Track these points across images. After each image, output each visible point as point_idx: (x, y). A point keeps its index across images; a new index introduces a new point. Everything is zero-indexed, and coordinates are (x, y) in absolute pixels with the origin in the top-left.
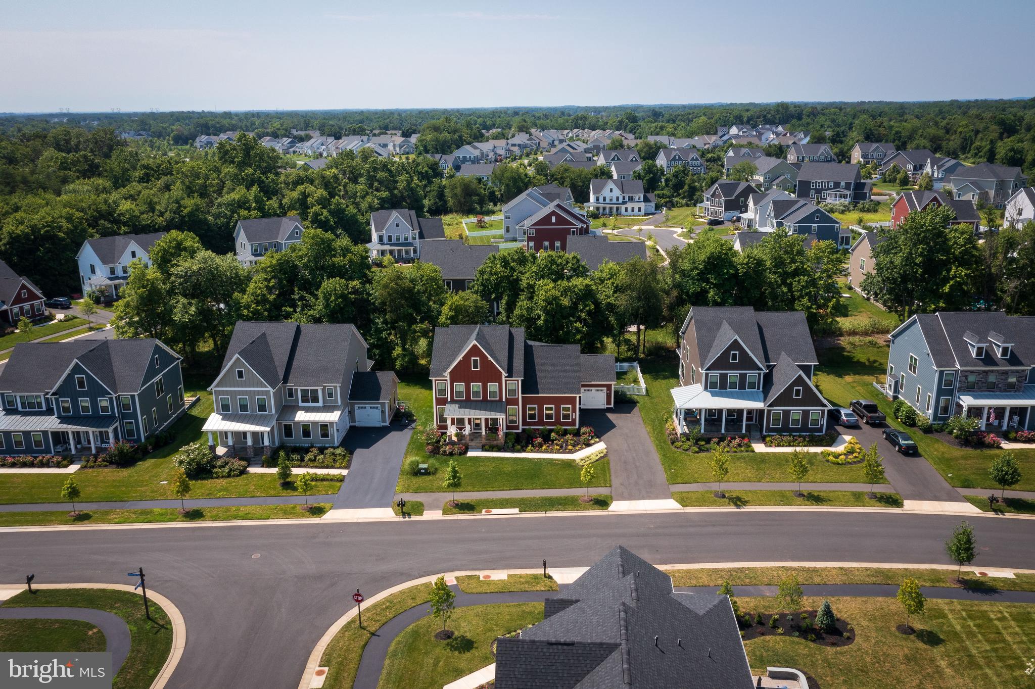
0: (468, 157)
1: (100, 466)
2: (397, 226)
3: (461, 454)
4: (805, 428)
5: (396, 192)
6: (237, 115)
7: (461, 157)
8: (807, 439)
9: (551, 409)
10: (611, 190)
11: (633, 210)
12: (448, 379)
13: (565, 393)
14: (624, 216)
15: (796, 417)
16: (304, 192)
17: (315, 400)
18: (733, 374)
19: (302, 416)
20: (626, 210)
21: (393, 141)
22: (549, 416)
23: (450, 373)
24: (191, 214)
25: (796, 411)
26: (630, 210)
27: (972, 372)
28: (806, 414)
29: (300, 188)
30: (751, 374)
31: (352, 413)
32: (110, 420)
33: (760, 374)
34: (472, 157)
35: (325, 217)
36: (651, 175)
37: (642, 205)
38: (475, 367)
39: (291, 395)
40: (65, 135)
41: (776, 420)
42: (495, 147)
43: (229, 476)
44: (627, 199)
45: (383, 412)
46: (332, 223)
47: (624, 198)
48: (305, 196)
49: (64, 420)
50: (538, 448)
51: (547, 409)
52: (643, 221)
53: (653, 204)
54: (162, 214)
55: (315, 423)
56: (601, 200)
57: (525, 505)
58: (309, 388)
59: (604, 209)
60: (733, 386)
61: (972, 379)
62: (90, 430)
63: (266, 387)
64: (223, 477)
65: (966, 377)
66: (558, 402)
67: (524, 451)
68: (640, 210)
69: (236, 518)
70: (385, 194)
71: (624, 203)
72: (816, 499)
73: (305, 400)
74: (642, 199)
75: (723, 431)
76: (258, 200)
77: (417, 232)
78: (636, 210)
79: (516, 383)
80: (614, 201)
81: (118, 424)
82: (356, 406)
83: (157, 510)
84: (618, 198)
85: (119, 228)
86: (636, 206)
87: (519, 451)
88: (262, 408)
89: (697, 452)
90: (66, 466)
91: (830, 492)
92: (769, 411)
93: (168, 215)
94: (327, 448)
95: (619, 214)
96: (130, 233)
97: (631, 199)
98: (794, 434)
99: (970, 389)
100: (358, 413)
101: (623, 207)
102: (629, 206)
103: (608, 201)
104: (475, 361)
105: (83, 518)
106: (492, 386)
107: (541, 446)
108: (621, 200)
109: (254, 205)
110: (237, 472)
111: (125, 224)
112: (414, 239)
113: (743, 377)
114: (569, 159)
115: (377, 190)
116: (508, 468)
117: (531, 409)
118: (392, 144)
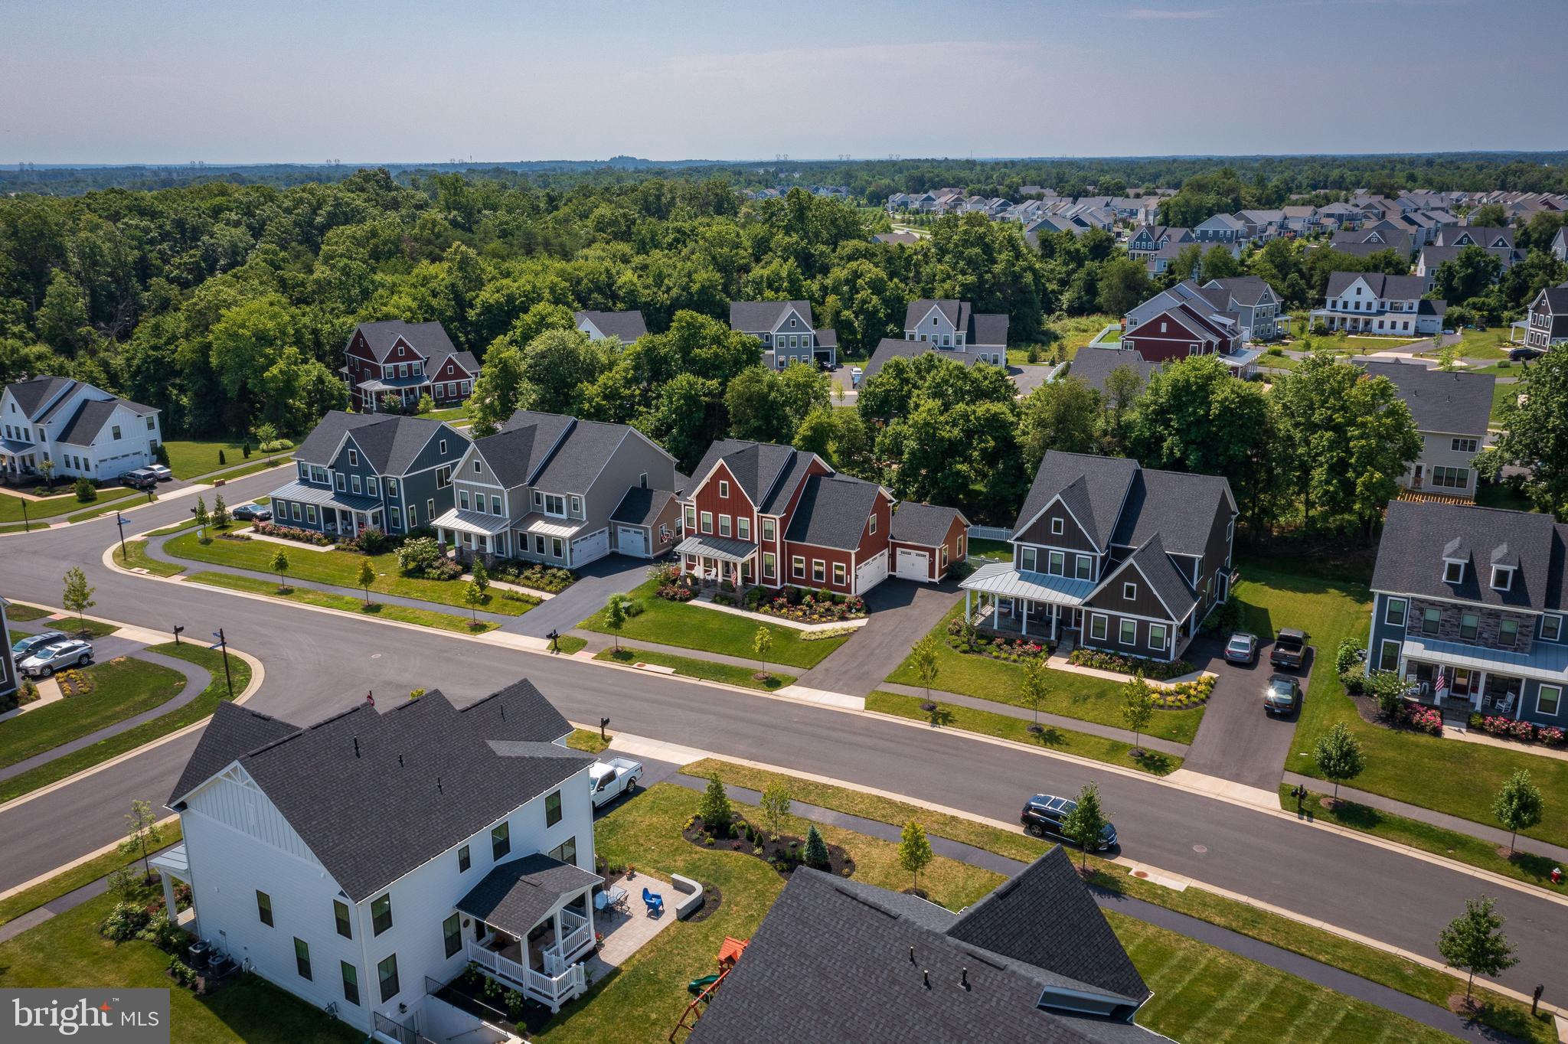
0: (1222, 232)
1: (351, 550)
2: (935, 323)
3: (681, 600)
4: (1141, 648)
5: (988, 276)
6: (983, 164)
7: (1211, 232)
8: (1129, 664)
9: (821, 564)
10: (1359, 291)
11: (1393, 325)
12: (695, 504)
13: (836, 546)
14: (1375, 335)
15: (1128, 629)
16: (856, 272)
17: (559, 510)
18: (1057, 552)
19: (539, 527)
20: (1381, 325)
21: (1146, 206)
22: (819, 575)
23: (698, 497)
24: (703, 290)
25: (1129, 621)
26: (1387, 325)
27: (1433, 604)
28: (1143, 626)
29: (854, 265)
30: (1082, 555)
31: (613, 535)
32: (375, 502)
33: (1094, 558)
34: (1229, 233)
35: (874, 307)
36: (1470, 270)
37: (1412, 320)
38: (724, 493)
39: (538, 501)
40: (658, 189)
41: (1099, 628)
42: (1286, 218)
43: (439, 579)
44: (1387, 307)
45: (646, 539)
46: (881, 315)
47: (1383, 305)
48: (857, 275)
49: (339, 497)
50: (776, 610)
51: (817, 564)
52: (1402, 344)
53: (1439, 319)
54: (669, 289)
55: (549, 537)
56: (1340, 306)
57: (684, 667)
58: (554, 495)
59: (1344, 320)
60: (1056, 569)
61: (1433, 615)
62: (353, 511)
63: (497, 484)
64: (433, 579)
65: (1422, 611)
66: (830, 556)
67: (757, 610)
68: (1406, 326)
69: (403, 620)
70: (970, 279)
71: (1380, 313)
72: (1051, 738)
73: (550, 509)
74: (1416, 308)
75: (1024, 632)
76: (793, 280)
77: (963, 333)
78: (1399, 326)
79: (774, 521)
80: (1363, 308)
81: (382, 508)
82: (620, 528)
83: (348, 598)
84: (1369, 305)
85: (615, 304)
86: (1400, 319)
87: (751, 610)
88: (497, 510)
89: (965, 652)
90: (324, 545)
91: (1085, 735)
92: (1088, 613)
93: (675, 292)
94: (551, 568)
95: (1367, 329)
96: (627, 310)
97: (1395, 309)
98: (1121, 653)
99: (1428, 632)
100: (621, 536)
101: (1376, 321)
102: (1388, 318)
103: (1351, 307)
104: (724, 486)
105: (286, 592)
106: (743, 522)
107: (782, 606)
108: (1375, 308)
109: (785, 284)
110: (446, 576)
111: (622, 300)
112: (959, 342)
113: (1070, 558)
114: (1374, 240)
115: (964, 273)
116: (714, 625)
117: (797, 561)
118: (1143, 210)
